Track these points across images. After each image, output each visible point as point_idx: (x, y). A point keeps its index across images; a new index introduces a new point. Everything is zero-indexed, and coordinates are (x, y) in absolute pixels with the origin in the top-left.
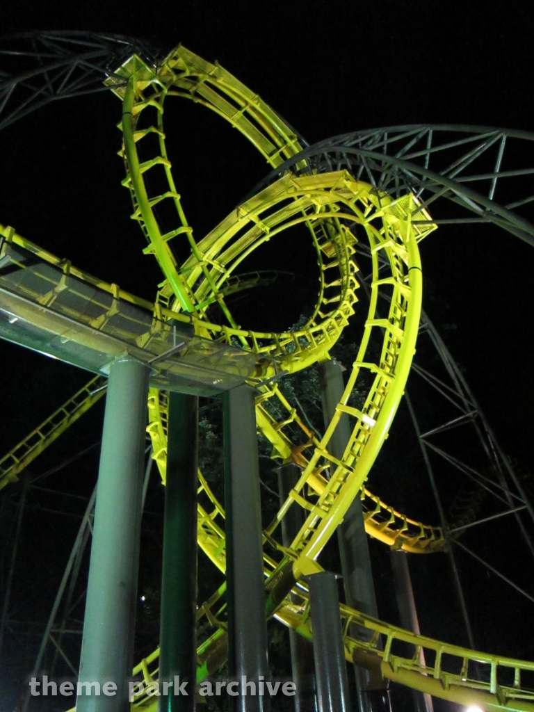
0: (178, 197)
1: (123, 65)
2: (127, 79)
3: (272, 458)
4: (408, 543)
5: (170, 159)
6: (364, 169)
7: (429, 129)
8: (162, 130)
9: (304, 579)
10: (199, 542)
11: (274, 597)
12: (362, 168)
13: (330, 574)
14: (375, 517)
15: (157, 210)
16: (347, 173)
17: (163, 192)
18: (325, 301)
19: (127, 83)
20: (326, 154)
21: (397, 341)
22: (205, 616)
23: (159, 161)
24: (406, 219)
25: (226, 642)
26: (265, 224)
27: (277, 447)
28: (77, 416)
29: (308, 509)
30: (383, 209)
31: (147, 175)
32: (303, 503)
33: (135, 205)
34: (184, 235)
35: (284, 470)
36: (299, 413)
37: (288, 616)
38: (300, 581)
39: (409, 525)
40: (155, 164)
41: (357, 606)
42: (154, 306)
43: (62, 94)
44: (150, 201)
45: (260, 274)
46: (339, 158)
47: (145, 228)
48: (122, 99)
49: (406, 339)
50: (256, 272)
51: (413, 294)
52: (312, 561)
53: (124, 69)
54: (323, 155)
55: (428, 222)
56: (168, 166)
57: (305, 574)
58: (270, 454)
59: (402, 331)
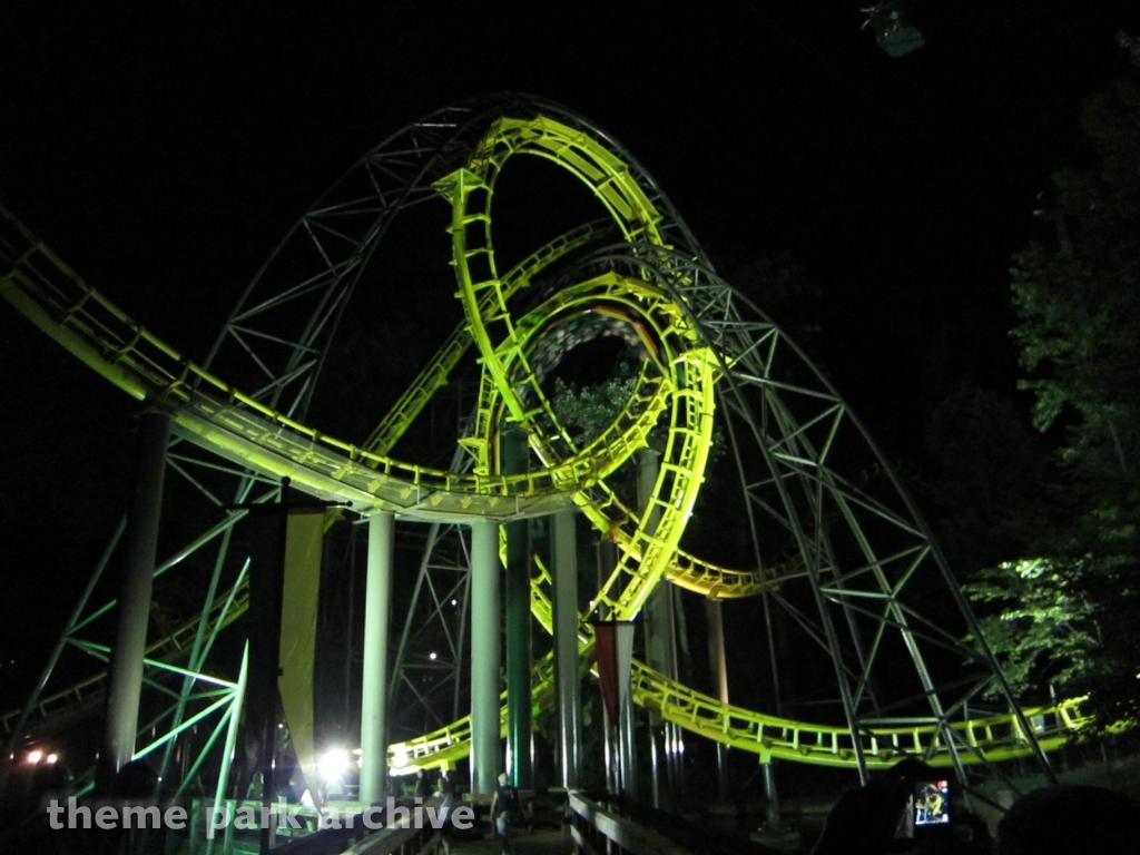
4: (725, 590)
10: (533, 610)
14: (690, 573)
18: (646, 380)
25: (552, 692)
28: (393, 443)
35: (603, 546)
39: (725, 574)
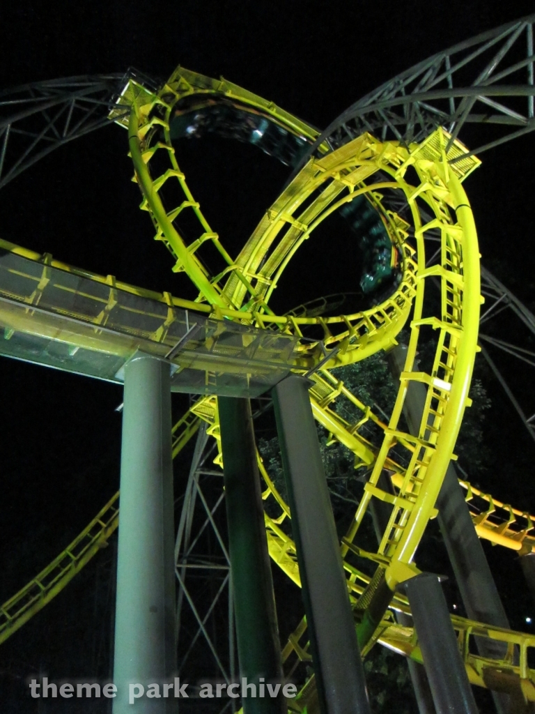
0: (197, 206)
1: (122, 94)
2: (129, 107)
3: (356, 467)
5: (183, 170)
6: (389, 128)
7: (444, 55)
8: (171, 144)
9: (402, 588)
11: (370, 616)
12: (385, 128)
13: (431, 576)
14: (490, 519)
15: (178, 224)
16: (369, 135)
17: (179, 204)
19: (130, 112)
20: (344, 125)
21: (458, 290)
22: (294, 652)
23: (171, 173)
24: (441, 160)
26: (301, 222)
27: (358, 454)
29: (389, 501)
30: (412, 155)
31: (162, 192)
32: (382, 495)
33: (156, 226)
34: (210, 242)
36: (374, 411)
37: (398, 640)
38: (397, 593)
40: (167, 178)
41: (481, 617)
42: (163, 296)
43: (68, 137)
44: (168, 216)
45: (326, 299)
46: (359, 126)
47: (169, 246)
48: (127, 128)
49: (468, 284)
50: (322, 298)
51: (465, 234)
52: (407, 564)
53: (124, 98)
54: (342, 128)
55: (465, 156)
56: (182, 178)
57: (400, 582)
58: (352, 463)
59: (461, 276)
